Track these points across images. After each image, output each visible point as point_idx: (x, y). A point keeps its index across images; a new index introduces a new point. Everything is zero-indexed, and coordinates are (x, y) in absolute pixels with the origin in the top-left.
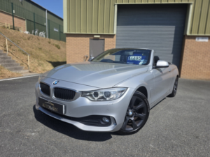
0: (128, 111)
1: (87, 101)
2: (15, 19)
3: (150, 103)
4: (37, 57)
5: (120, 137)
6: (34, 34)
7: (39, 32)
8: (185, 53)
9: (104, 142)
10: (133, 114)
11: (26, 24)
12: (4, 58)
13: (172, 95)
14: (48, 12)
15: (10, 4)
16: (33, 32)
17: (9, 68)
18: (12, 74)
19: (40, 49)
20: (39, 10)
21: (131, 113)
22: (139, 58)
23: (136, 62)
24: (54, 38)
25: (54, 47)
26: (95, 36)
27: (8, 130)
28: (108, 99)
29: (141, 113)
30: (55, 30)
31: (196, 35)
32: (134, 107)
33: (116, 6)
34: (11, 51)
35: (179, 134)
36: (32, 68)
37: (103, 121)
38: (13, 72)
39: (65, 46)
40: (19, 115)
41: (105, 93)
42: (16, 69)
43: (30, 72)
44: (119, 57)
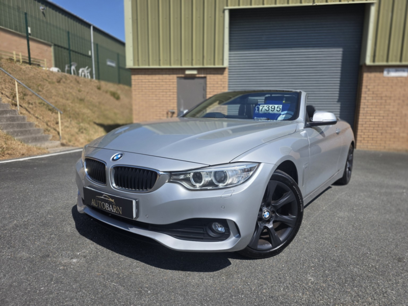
0: (261, 210)
1: (181, 191)
2: (31, 43)
3: (303, 194)
4: (75, 116)
5: (246, 262)
6: (69, 72)
7: (78, 69)
8: (363, 101)
9: (216, 273)
10: (271, 217)
11: (52, 54)
12: (12, 119)
13: (342, 182)
14: (95, 29)
15: (22, 16)
16: (67, 68)
17: (22, 137)
18: (29, 150)
19: (82, 100)
20: (78, 25)
21: (266, 215)
22: (277, 108)
23: (272, 117)
24: (108, 80)
25: (108, 96)
26: (188, 72)
27: (25, 254)
28: (221, 185)
29: (287, 215)
30: (109, 63)
31: (385, 63)
32: (273, 202)
33: (227, 13)
34: (25, 105)
35: (364, 254)
36: (66, 136)
37: (213, 231)
38: (30, 145)
39: (129, 94)
40: (44, 225)
41: (216, 173)
42: (36, 140)
43: (63, 145)
44: (237, 107)
